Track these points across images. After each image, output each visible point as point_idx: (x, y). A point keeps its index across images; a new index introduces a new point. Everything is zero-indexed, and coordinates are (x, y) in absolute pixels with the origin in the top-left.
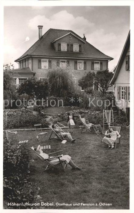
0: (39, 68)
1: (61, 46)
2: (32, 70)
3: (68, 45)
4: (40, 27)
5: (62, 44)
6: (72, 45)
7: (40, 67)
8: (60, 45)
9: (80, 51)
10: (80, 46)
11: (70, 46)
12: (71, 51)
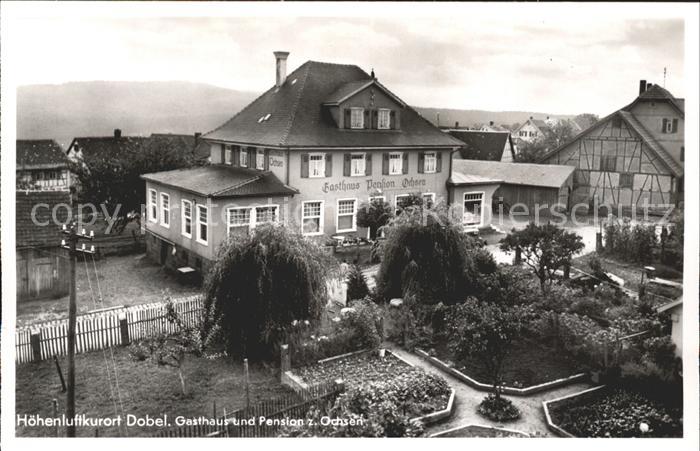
0: (302, 177)
1: (352, 117)
2: (288, 184)
3: (366, 113)
4: (281, 56)
5: (352, 112)
6: (376, 114)
7: (305, 175)
8: (348, 113)
9: (392, 127)
10: (393, 114)
11: (371, 115)
12: (373, 128)
